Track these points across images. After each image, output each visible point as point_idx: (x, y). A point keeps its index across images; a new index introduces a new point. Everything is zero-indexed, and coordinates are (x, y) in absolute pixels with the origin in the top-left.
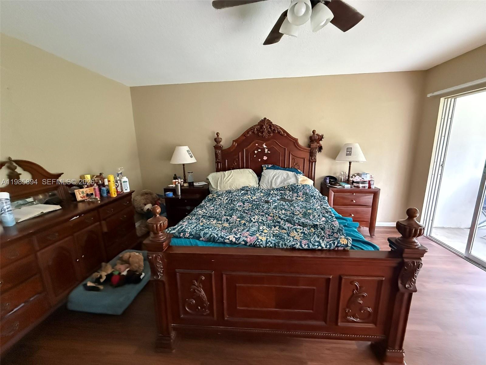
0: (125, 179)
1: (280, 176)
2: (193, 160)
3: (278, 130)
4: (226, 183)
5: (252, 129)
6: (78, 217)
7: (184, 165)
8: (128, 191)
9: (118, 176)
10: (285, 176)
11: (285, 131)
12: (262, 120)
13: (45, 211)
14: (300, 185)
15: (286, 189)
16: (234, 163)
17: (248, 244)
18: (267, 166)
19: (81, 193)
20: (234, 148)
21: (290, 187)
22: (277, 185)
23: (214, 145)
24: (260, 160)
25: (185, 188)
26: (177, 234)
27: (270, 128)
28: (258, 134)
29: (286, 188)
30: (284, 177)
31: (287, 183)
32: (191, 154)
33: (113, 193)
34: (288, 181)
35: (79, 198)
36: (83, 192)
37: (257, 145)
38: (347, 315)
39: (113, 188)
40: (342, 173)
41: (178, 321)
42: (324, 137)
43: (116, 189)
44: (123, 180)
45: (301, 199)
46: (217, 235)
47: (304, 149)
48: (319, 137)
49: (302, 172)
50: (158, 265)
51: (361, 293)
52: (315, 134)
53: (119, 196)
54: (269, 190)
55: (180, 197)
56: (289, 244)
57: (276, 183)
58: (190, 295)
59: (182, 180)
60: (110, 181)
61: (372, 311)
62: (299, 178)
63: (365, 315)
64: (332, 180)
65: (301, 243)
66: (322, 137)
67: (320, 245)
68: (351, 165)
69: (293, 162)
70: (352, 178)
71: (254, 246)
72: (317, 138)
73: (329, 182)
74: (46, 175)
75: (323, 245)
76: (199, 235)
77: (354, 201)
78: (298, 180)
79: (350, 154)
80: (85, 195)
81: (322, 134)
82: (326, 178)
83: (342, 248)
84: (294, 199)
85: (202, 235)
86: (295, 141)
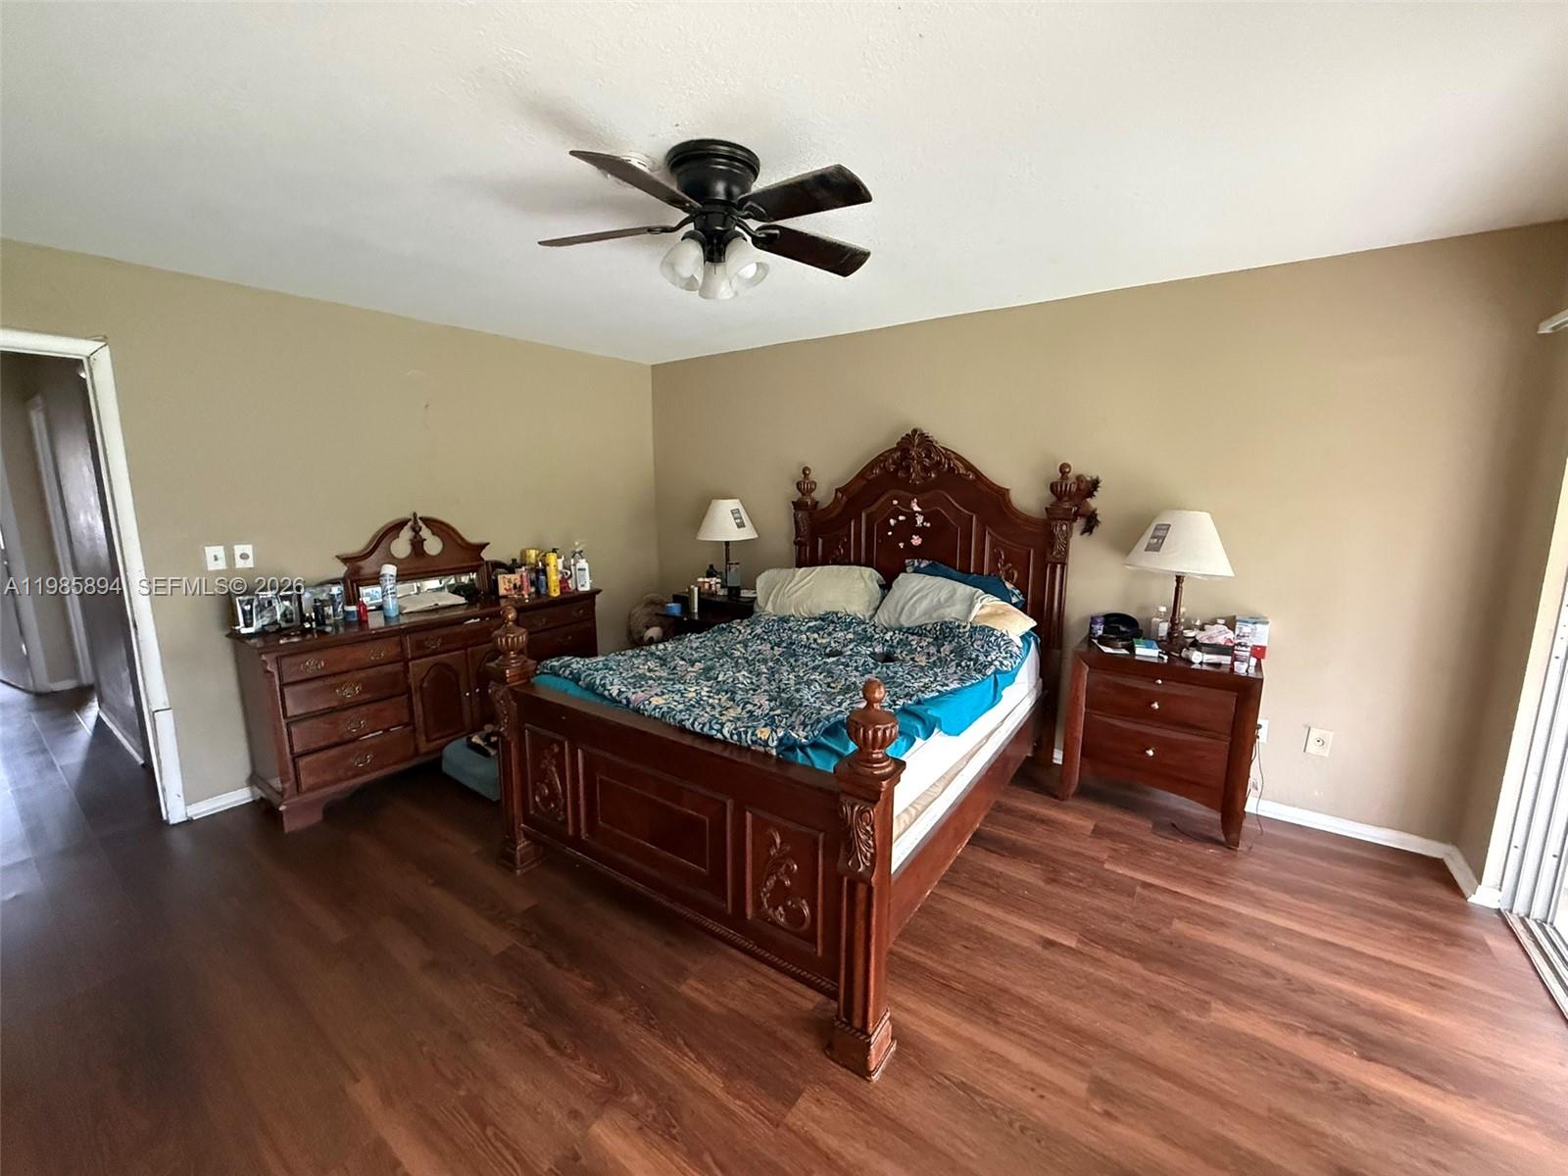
0: (583, 563)
1: (930, 596)
2: (747, 533)
3: (949, 464)
4: (788, 597)
5: (879, 461)
6: (478, 620)
7: (727, 543)
8: (587, 588)
9: (573, 557)
10: (943, 595)
11: (969, 467)
12: (907, 435)
13: (440, 604)
14: (964, 627)
15: (929, 632)
16: (839, 550)
17: (631, 706)
18: (916, 564)
19: (506, 581)
20: (838, 510)
21: (938, 628)
22: (913, 618)
23: (795, 500)
24: (901, 545)
25: (718, 599)
26: (557, 669)
27: (928, 456)
28: (896, 471)
29: (928, 629)
30: (939, 599)
31: (938, 617)
32: (741, 518)
33: (553, 588)
34: (942, 611)
35: (502, 592)
36: (509, 581)
37: (895, 502)
38: (762, 903)
39: (554, 578)
40: (1163, 609)
41: (528, 820)
42: (1100, 485)
43: (563, 581)
44: (578, 566)
45: (922, 661)
46: (601, 680)
47: (1028, 520)
48: (1083, 486)
49: (1017, 592)
50: (501, 707)
51: (784, 857)
52: (1069, 475)
53: (565, 596)
54: (887, 630)
55: (696, 618)
56: (679, 717)
57: (911, 614)
58: (543, 776)
59: (719, 580)
60: (548, 565)
61: (806, 911)
62: (978, 606)
63: (795, 916)
64: (1123, 629)
65: (695, 720)
66: (1095, 484)
67: (720, 731)
68: (1184, 585)
69: (995, 558)
70: (1202, 628)
71: (637, 710)
72: (1078, 489)
73: (1105, 631)
74: (463, 544)
75: (725, 731)
76: (580, 675)
77: (1156, 706)
78: (970, 611)
79: (1154, 547)
80: (512, 586)
81: (1094, 477)
82: (1092, 618)
83: (762, 749)
84: (908, 658)
85: (583, 676)
86: (1000, 495)
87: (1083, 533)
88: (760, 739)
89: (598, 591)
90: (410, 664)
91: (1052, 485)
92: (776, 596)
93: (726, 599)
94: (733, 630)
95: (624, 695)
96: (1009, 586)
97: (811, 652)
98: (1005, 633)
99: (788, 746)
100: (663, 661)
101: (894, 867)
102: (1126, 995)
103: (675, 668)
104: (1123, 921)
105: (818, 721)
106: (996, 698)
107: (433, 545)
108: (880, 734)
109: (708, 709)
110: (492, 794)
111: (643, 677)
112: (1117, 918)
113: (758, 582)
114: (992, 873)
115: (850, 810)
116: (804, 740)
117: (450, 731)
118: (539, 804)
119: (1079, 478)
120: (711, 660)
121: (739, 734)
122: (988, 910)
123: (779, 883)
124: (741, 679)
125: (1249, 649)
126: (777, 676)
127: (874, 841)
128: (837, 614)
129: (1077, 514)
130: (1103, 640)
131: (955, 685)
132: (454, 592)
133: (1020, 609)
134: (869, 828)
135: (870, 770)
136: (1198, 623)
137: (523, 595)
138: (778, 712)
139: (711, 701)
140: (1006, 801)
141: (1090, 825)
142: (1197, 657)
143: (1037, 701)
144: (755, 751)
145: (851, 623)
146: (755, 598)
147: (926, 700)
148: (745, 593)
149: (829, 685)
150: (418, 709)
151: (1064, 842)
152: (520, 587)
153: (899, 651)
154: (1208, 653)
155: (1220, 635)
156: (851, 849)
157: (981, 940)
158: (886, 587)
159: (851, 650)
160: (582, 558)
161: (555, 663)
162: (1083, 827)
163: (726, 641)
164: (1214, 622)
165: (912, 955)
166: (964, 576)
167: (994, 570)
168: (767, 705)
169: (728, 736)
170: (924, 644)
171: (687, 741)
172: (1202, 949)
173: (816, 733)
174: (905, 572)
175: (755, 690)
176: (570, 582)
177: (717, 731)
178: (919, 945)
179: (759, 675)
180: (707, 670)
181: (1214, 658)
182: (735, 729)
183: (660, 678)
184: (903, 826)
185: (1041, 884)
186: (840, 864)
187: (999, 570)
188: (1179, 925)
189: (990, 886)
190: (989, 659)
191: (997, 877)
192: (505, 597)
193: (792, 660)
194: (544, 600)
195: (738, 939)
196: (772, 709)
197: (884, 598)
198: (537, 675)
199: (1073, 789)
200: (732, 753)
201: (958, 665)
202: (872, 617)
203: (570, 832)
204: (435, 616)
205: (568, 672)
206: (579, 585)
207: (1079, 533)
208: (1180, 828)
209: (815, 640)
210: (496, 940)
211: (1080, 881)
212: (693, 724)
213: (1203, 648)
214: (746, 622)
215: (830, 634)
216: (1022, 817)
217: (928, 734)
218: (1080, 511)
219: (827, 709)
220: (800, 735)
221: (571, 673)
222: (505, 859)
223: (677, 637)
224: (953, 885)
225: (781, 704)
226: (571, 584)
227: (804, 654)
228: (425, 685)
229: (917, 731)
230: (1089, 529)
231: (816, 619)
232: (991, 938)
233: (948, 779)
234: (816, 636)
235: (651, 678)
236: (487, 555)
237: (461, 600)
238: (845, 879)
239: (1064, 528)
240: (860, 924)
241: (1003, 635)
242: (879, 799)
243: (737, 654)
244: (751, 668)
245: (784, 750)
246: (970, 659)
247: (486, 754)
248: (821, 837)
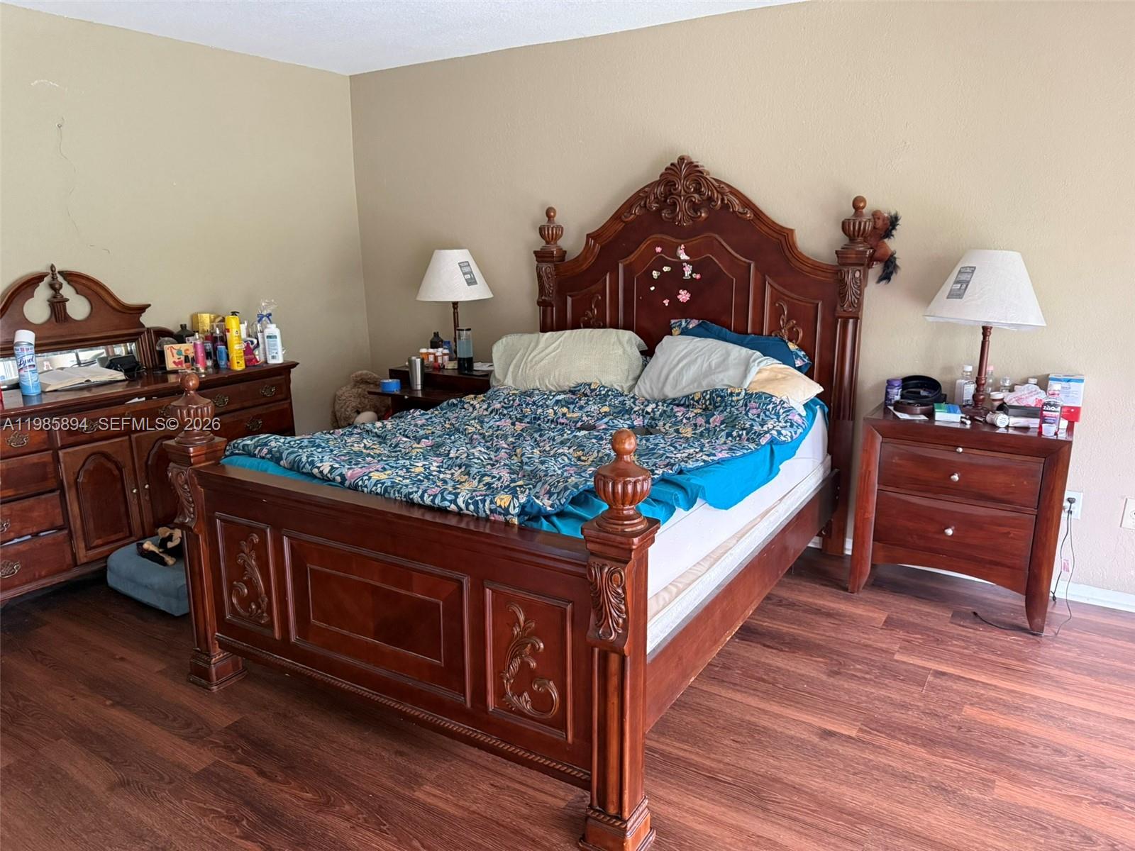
0: (272, 329)
1: (699, 361)
2: (479, 292)
3: (723, 200)
4: (531, 368)
5: (640, 197)
6: (144, 399)
7: (455, 304)
8: (279, 360)
9: (259, 321)
10: (715, 360)
11: (747, 203)
12: (672, 164)
13: (93, 380)
14: (738, 394)
15: (698, 402)
16: (591, 310)
17: (347, 483)
18: (684, 324)
19: (175, 352)
20: (591, 260)
21: (708, 396)
22: (679, 387)
23: (538, 249)
24: (666, 302)
25: (446, 373)
26: (252, 448)
27: (698, 191)
28: (659, 211)
29: (696, 398)
30: (710, 364)
31: (708, 385)
32: (471, 273)
33: (235, 360)
34: (713, 377)
35: (170, 366)
36: (179, 353)
37: (659, 249)
38: (505, 693)
39: (236, 348)
40: (970, 368)
41: (223, 625)
42: (900, 222)
43: (249, 351)
44: (267, 332)
45: (688, 432)
46: (308, 457)
47: (816, 267)
48: (880, 224)
49: (802, 353)
50: (184, 492)
51: (531, 634)
52: (864, 211)
53: (252, 370)
54: (649, 402)
55: (420, 395)
56: (405, 491)
57: (677, 382)
58: (239, 572)
59: (446, 351)
60: (228, 331)
61: (555, 695)
62: (754, 370)
63: (541, 701)
64: (923, 393)
65: (424, 492)
66: (893, 222)
67: (454, 502)
68: (990, 338)
69: (777, 313)
70: (1011, 390)
71: (355, 488)
72: (874, 228)
73: (902, 396)
74: (114, 304)
75: (460, 501)
76: (281, 454)
77: (956, 477)
78: (745, 376)
79: (956, 295)
80: (183, 358)
81: (893, 213)
82: (889, 381)
83: (501, 518)
84: (672, 430)
85: (284, 456)
86: (782, 237)
87: (880, 280)
88: (500, 506)
89: (294, 365)
90: (61, 453)
91: (843, 223)
92: (518, 366)
93: (455, 374)
94: (466, 406)
95: (338, 472)
96: (792, 347)
97: (559, 427)
98: (785, 400)
99: (531, 515)
100: (382, 439)
101: (650, 646)
102: (906, 777)
103: (397, 445)
104: (909, 709)
105: (566, 489)
106: (772, 472)
107: (78, 308)
108: (630, 488)
109: (439, 483)
110: (177, 607)
111: (359, 454)
112: (904, 706)
113: (495, 349)
114: (769, 669)
115: (601, 573)
116: (549, 509)
117: (114, 537)
118: (239, 608)
119: (876, 215)
120: (439, 436)
121: (476, 504)
122: (763, 705)
123: (524, 665)
124: (477, 454)
125: (1059, 409)
126: (518, 451)
127: (625, 605)
128: (590, 385)
129: (872, 259)
130: (899, 406)
131: (724, 455)
132: (109, 367)
133: (806, 374)
134: (620, 591)
135: (620, 527)
136: (1007, 384)
137: (197, 369)
138: (520, 483)
139: (442, 476)
140: (784, 593)
141: (882, 617)
142: (1002, 420)
143: (823, 481)
144: (495, 522)
145: (606, 395)
146: (491, 372)
147: (690, 471)
148: (479, 367)
149: (579, 459)
150: (74, 508)
151: (854, 635)
152: (193, 358)
153: (661, 423)
154: (1015, 416)
155: (1030, 396)
156: (602, 616)
157: (754, 734)
158: (648, 353)
159: (606, 423)
160: (271, 323)
161: (249, 442)
162: (874, 619)
163: (457, 418)
164: (1025, 382)
165: (675, 751)
166: (739, 334)
167: (775, 327)
168: (505, 475)
169: (463, 506)
170: (691, 415)
171: (417, 514)
172: (992, 732)
173: (563, 501)
174: (671, 334)
175: (493, 465)
176: (256, 352)
177: (451, 502)
178: (686, 742)
179: (497, 450)
180: (435, 448)
181: (1022, 422)
182: (471, 498)
183: (379, 455)
184: (661, 603)
185: (824, 678)
186: (591, 634)
187: (781, 329)
188: (968, 711)
189: (764, 681)
190: (765, 428)
191: (774, 672)
192: (175, 372)
193: (537, 435)
194: (224, 374)
195: (481, 736)
196: (513, 481)
197: (646, 365)
198: (226, 456)
199: (865, 579)
200: (468, 524)
201: (729, 435)
202: (631, 388)
203: (277, 636)
204: (86, 394)
205: (265, 451)
206: (269, 357)
207: (876, 280)
208: (980, 617)
209: (564, 415)
210: (197, 758)
211: (867, 673)
212: (422, 497)
213: (1011, 411)
214: (481, 397)
215: (581, 408)
216: (805, 611)
217: (690, 504)
218: (877, 255)
219: (573, 480)
220: (546, 503)
221: (270, 451)
222: (200, 675)
223: (398, 414)
224: (723, 681)
225: (524, 476)
226: (258, 354)
227: (550, 429)
228: (80, 480)
229: (677, 500)
230: (886, 276)
231: (564, 392)
232: (765, 731)
233: (713, 558)
234: (565, 410)
235: (369, 455)
236: (148, 320)
237: (120, 376)
238: (596, 650)
239: (857, 274)
240: (614, 700)
241: (782, 402)
242: (631, 558)
243: (471, 429)
244: (488, 444)
245: (528, 520)
246: (743, 429)
247: (164, 563)
248: (569, 608)
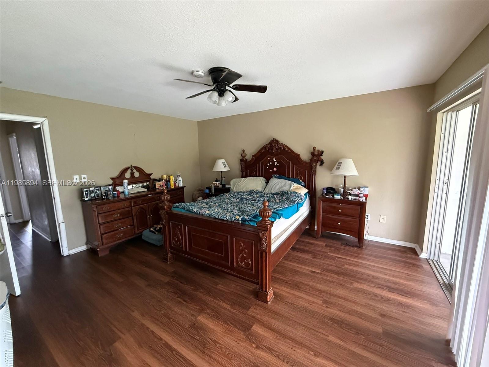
0: (180, 179)
1: (279, 184)
2: (227, 169)
3: (283, 148)
4: (240, 186)
5: (264, 147)
6: (151, 195)
7: (221, 172)
8: (182, 186)
9: (177, 177)
11: (289, 148)
12: (272, 140)
13: (140, 191)
14: (289, 192)
15: (279, 194)
16: (254, 173)
17: (200, 214)
18: (275, 176)
20: (253, 161)
21: (282, 193)
23: (241, 159)
24: (271, 171)
25: (219, 188)
26: (178, 206)
27: (278, 146)
28: (269, 150)
30: (282, 185)
31: (282, 190)
32: (225, 165)
33: (172, 186)
34: (282, 188)
35: (157, 187)
36: (159, 184)
37: (269, 159)
38: (238, 262)
39: (172, 183)
40: (342, 185)
41: (171, 248)
42: (324, 152)
43: (175, 184)
44: (179, 179)
45: (278, 201)
46: (191, 208)
47: (305, 162)
48: (319, 153)
49: (303, 182)
50: (163, 216)
51: (244, 249)
52: (316, 150)
53: (175, 188)
54: (268, 194)
55: (213, 193)
56: (214, 215)
57: (274, 189)
58: (175, 235)
59: (219, 183)
60: (170, 179)
61: (250, 262)
62: (292, 186)
63: (247, 264)
64: (331, 191)
65: (219, 215)
66: (322, 152)
67: (226, 218)
68: (346, 178)
69: (297, 173)
70: (352, 190)
71: (202, 215)
72: (318, 154)
73: (327, 192)
74: (145, 174)
75: (227, 218)
76: (185, 207)
77: (340, 211)
78: (290, 188)
79: (338, 169)
80: (160, 186)
81: (322, 150)
82: (323, 189)
83: (237, 221)
84: (274, 201)
85: (186, 207)
86: (297, 156)
87: (320, 165)
88: (237, 219)
89: (185, 187)
90: (133, 208)
91: (311, 153)
92: (236, 186)
93: (221, 188)
94: (225, 196)
95: (198, 211)
96: (301, 181)
97: (247, 200)
98: (300, 193)
99: (244, 220)
100: (207, 204)
101: (272, 251)
102: (332, 282)
103: (210, 205)
105: (251, 214)
106: (298, 210)
107: (137, 174)
108: (267, 214)
109: (222, 214)
110: (159, 244)
111: (202, 207)
112: (331, 265)
113: (231, 182)
114: (299, 257)
115: (261, 234)
116: (248, 219)
117: (144, 227)
118: (175, 243)
119: (318, 151)
120: (220, 203)
121: (231, 218)
122: (297, 265)
123: (243, 256)
124: (229, 207)
125: (363, 194)
126: (238, 206)
127: (267, 241)
128: (254, 190)
129: (318, 161)
130: (326, 194)
131: (287, 206)
132: (143, 188)
133: (304, 187)
134: (265, 238)
135: (265, 223)
136: (351, 189)
137: (163, 188)
138: (240, 213)
139: (222, 212)
140: (301, 239)
141: (324, 244)
142: (350, 197)
143: (309, 212)
144: (235, 222)
145: (258, 192)
146: (230, 187)
147: (279, 210)
148: (227, 186)
149: (253, 207)
150: (135, 220)
151: (318, 249)
152: (162, 185)
153: (271, 199)
154: (353, 196)
155: (356, 191)
156: (261, 244)
157: (295, 272)
158: (267, 182)
159: (258, 199)
160: (180, 177)
161: (177, 205)
162: (323, 245)
163: (223, 198)
164: (355, 188)
165: (277, 276)
166: (288, 178)
167: (297, 176)
168: (237, 212)
170: (278, 197)
171: (217, 221)
172: (352, 271)
173: (251, 217)
174: (272, 178)
175: (233, 209)
176: (176, 184)
177: (225, 218)
178: (280, 274)
179: (234, 206)
180: (219, 205)
181: (355, 197)
182: (230, 217)
183: (207, 207)
184: (274, 241)
185: (312, 259)
186: (259, 248)
187: (298, 177)
188: (346, 266)
189: (298, 260)
190: (296, 200)
191: (300, 257)
192: (158, 189)
193: (242, 202)
194: (169, 189)
195: (232, 273)
196: (238, 213)
197: (267, 185)
198: (172, 208)
199: (320, 235)
200: (229, 223)
201: (287, 202)
202: (263, 191)
203: (184, 250)
204: (138, 194)
205: (181, 206)
206: (179, 185)
207: (319, 165)
208: (347, 243)
209: (248, 197)
210: (166, 279)
211: (322, 257)
212: (218, 217)
213: (352, 195)
214: (228, 193)
215: (252, 196)
216: (306, 243)
217: (280, 218)
218: (319, 160)
219: (253, 212)
220: (247, 218)
221: (182, 207)
222: (165, 260)
223: (209, 198)
224: (288, 260)
225: (241, 212)
226: (177, 185)
227: (245, 201)
228: (137, 214)
229: (277, 217)
230: (321, 165)
231: (248, 192)
232: (298, 271)
233: (285, 231)
234: (248, 196)
235: (204, 207)
236: (152, 177)
237: (146, 190)
238: (260, 252)
239: (315, 164)
240: (264, 263)
241: (299, 194)
242: (268, 230)
243: (227, 201)
244: (231, 204)
245: (243, 222)
246: (291, 200)
247: (155, 233)
248: (253, 242)
